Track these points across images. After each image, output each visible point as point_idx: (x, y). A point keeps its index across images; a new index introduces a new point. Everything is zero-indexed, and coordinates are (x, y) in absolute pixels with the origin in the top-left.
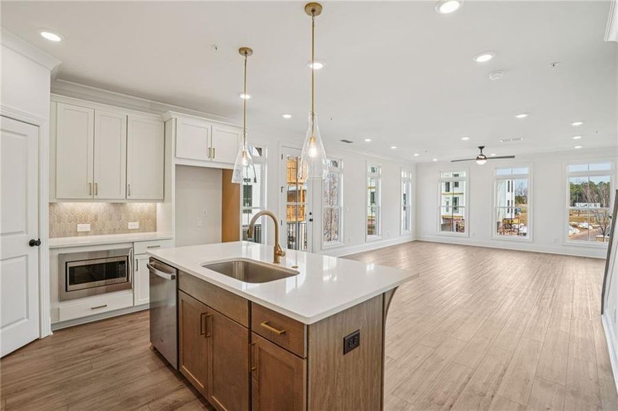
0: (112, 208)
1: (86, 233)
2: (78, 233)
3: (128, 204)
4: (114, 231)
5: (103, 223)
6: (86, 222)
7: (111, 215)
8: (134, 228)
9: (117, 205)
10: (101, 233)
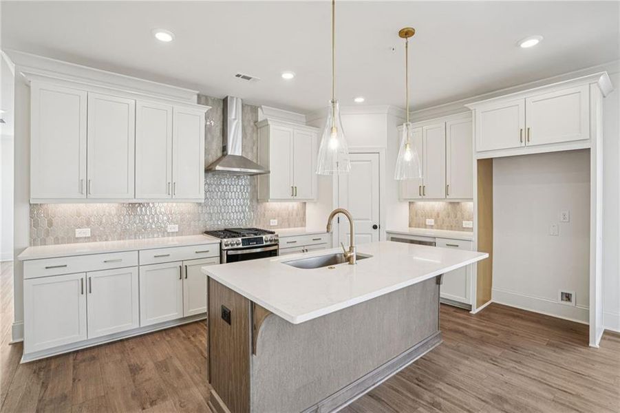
0: (450, 207)
1: (432, 227)
2: (426, 225)
3: (463, 204)
4: (451, 228)
5: (443, 220)
6: (431, 217)
7: (448, 213)
8: (468, 226)
9: (454, 204)
10: (441, 228)
